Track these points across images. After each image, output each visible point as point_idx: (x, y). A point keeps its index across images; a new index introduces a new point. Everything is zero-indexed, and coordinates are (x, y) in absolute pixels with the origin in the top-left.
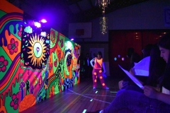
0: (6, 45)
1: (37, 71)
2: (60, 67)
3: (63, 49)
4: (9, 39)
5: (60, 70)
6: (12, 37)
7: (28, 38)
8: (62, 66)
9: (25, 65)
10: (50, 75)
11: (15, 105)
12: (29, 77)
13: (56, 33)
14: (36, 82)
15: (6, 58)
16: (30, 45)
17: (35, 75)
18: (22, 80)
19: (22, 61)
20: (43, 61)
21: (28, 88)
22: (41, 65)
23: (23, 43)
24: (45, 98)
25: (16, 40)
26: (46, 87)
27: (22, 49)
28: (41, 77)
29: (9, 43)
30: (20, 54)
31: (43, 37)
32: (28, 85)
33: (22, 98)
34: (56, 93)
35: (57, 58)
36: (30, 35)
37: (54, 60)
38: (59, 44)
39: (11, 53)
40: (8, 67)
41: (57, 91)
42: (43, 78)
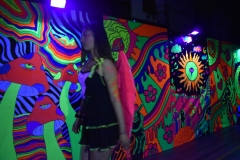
0: (152, 72)
1: (194, 97)
2: (228, 89)
3: (230, 63)
4: (155, 65)
5: (229, 93)
6: (158, 62)
7: (178, 59)
8: (231, 88)
9: (177, 92)
10: (213, 102)
11: (168, 138)
12: (183, 106)
13: (216, 42)
14: (193, 112)
15: (155, 86)
16: (181, 67)
17: (191, 103)
18: (175, 110)
19: (173, 88)
20: (201, 85)
21: (183, 119)
22: (199, 89)
23: (172, 66)
24: (208, 132)
25: (163, 64)
26: (208, 117)
27: (171, 73)
28: (200, 104)
29: (155, 69)
30: (169, 80)
31: (197, 53)
32: (182, 115)
33: (177, 131)
34: (224, 126)
35: (221, 77)
36: (180, 54)
37: (217, 81)
38: (223, 56)
39: (160, 81)
40: (157, 96)
41: (225, 123)
42: (203, 106)
